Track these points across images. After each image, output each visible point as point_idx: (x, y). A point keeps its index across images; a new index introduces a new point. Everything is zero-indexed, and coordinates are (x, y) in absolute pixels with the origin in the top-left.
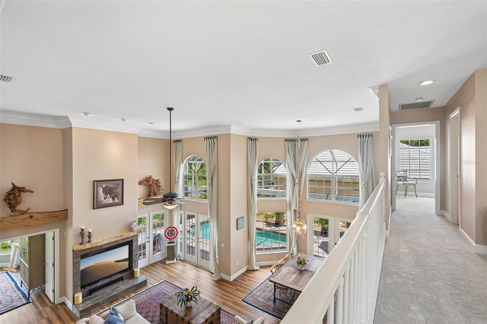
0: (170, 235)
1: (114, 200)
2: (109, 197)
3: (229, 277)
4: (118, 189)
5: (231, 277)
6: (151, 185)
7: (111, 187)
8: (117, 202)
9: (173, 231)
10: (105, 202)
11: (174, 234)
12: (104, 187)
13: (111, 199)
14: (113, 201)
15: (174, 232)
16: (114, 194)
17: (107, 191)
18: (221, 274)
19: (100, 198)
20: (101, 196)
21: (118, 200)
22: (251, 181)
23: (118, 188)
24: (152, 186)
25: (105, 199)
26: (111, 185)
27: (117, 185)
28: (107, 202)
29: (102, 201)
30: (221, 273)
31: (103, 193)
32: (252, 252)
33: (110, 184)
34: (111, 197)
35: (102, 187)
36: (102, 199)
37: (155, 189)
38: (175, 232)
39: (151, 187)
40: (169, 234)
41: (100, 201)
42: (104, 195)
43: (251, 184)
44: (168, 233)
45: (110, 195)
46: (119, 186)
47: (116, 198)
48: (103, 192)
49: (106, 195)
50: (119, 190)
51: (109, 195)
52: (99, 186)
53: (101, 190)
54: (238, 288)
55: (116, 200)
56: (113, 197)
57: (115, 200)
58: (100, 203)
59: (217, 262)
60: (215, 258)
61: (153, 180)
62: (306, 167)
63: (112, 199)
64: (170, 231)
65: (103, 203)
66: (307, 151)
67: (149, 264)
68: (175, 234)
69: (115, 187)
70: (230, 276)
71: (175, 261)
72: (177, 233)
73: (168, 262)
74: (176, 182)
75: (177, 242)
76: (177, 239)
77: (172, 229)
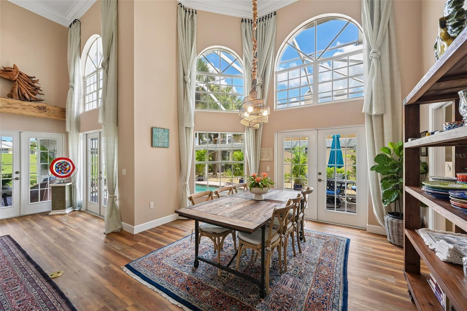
0: (61, 171)
3: (132, 226)
5: (135, 227)
6: (15, 81)
9: (66, 165)
11: (68, 170)
15: (68, 167)
18: (122, 223)
22: (184, 75)
24: (17, 82)
30: (121, 221)
32: (185, 190)
37: (22, 88)
38: (70, 166)
39: (16, 84)
40: (60, 169)
43: (184, 80)
44: (56, 167)
54: (139, 243)
59: (117, 203)
60: (111, 196)
61: (21, 74)
62: (273, 58)
64: (60, 164)
66: (275, 34)
67: (20, 215)
68: (69, 170)
70: (134, 225)
71: (65, 211)
72: (74, 168)
73: (53, 213)
74: (71, 86)
75: (75, 183)
76: (74, 178)
77: (64, 162)
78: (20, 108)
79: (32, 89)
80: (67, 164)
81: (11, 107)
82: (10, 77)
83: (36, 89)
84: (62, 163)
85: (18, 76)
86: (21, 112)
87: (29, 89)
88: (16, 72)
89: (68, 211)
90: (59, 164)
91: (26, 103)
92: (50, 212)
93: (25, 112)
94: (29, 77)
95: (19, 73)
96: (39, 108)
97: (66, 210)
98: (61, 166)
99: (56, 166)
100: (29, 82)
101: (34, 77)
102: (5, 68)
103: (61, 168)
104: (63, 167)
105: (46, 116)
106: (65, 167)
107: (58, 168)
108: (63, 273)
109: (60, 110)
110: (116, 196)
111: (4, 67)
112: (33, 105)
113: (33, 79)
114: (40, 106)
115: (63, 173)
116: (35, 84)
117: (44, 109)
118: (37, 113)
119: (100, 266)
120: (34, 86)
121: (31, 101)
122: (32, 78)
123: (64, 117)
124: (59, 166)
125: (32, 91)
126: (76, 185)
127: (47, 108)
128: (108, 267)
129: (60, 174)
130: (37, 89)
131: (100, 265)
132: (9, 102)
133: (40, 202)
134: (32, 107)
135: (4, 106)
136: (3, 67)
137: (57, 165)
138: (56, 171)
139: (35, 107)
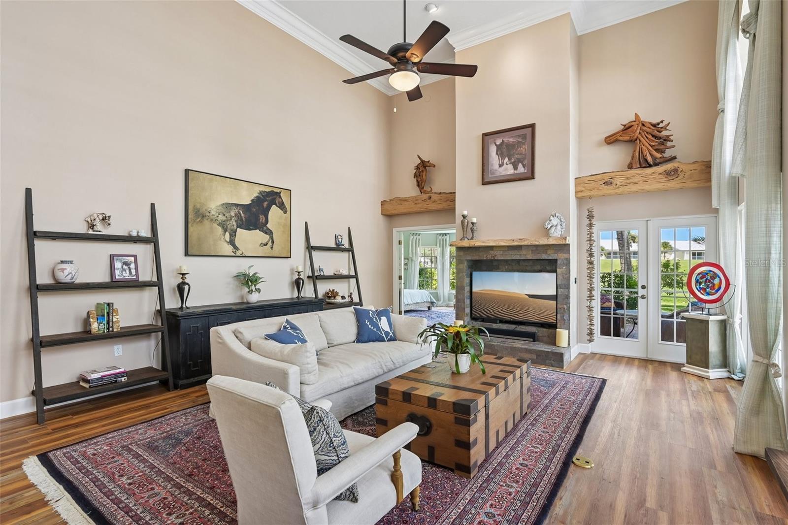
0: (704, 289)
1: (515, 168)
2: (508, 163)
4: (524, 147)
6: (636, 140)
7: (511, 142)
8: (523, 172)
9: (713, 278)
10: (500, 173)
11: (716, 287)
12: (498, 144)
13: (510, 166)
14: (515, 172)
15: (717, 281)
16: (516, 156)
17: (505, 151)
19: (492, 165)
20: (494, 162)
21: (525, 169)
23: (524, 145)
24: (638, 140)
25: (500, 166)
26: (511, 140)
27: (522, 139)
28: (504, 173)
29: (496, 170)
31: (497, 156)
33: (509, 138)
34: (510, 164)
35: (496, 145)
36: (496, 166)
37: (643, 147)
38: (721, 280)
39: (637, 144)
40: (703, 286)
41: (493, 169)
42: (499, 159)
44: (697, 281)
45: (510, 159)
46: (526, 139)
47: (520, 165)
48: (497, 154)
49: (502, 159)
50: (526, 148)
51: (506, 160)
52: (491, 144)
53: (493, 149)
55: (521, 169)
56: (515, 161)
57: (517, 168)
58: (492, 174)
61: (643, 125)
63: (512, 167)
64: (703, 275)
65: (498, 174)
67: (647, 357)
68: (720, 288)
69: (519, 142)
71: (708, 372)
72: (728, 284)
73: (687, 368)
74: (720, 110)
75: (732, 316)
76: (729, 305)
77: (710, 271)
78: (641, 180)
79: (657, 144)
80: (715, 276)
81: (629, 184)
82: (631, 137)
83: (665, 140)
84: (707, 274)
85: (640, 130)
86: (642, 188)
87: (652, 146)
88: (637, 126)
89: (715, 373)
90: (701, 275)
91: (649, 171)
92: (683, 365)
93: (647, 187)
94: (654, 126)
95: (640, 125)
96: (668, 174)
97: (710, 371)
98: (704, 279)
99: (696, 279)
100: (653, 134)
101: (662, 122)
102: (624, 126)
103: (705, 283)
104: (709, 281)
105: (679, 186)
106: (712, 281)
107: (700, 283)
108: (592, 467)
109: (704, 168)
110: (775, 365)
111: (624, 124)
112: (658, 171)
113: (661, 125)
114: (669, 169)
115: (708, 294)
116: (662, 133)
117: (675, 173)
118: (664, 184)
119: (645, 500)
120: (660, 138)
121: (656, 165)
122: (658, 124)
123: (709, 180)
124: (701, 278)
125: (657, 147)
126: (734, 322)
127: (680, 170)
128: (655, 512)
129: (703, 294)
130: (667, 139)
131: (648, 499)
132: (628, 176)
133: (675, 343)
134: (656, 175)
135: (621, 184)
136: (622, 125)
137: (699, 278)
138: (697, 289)
139: (661, 174)
